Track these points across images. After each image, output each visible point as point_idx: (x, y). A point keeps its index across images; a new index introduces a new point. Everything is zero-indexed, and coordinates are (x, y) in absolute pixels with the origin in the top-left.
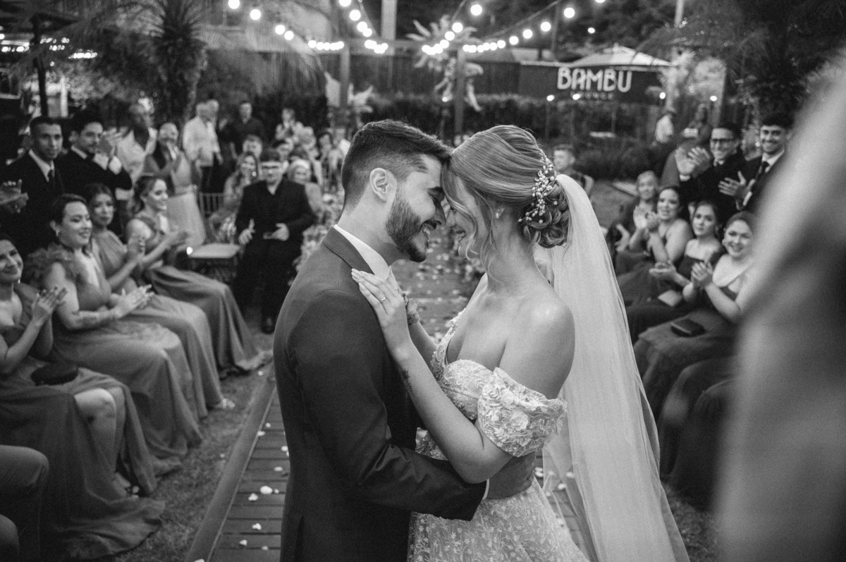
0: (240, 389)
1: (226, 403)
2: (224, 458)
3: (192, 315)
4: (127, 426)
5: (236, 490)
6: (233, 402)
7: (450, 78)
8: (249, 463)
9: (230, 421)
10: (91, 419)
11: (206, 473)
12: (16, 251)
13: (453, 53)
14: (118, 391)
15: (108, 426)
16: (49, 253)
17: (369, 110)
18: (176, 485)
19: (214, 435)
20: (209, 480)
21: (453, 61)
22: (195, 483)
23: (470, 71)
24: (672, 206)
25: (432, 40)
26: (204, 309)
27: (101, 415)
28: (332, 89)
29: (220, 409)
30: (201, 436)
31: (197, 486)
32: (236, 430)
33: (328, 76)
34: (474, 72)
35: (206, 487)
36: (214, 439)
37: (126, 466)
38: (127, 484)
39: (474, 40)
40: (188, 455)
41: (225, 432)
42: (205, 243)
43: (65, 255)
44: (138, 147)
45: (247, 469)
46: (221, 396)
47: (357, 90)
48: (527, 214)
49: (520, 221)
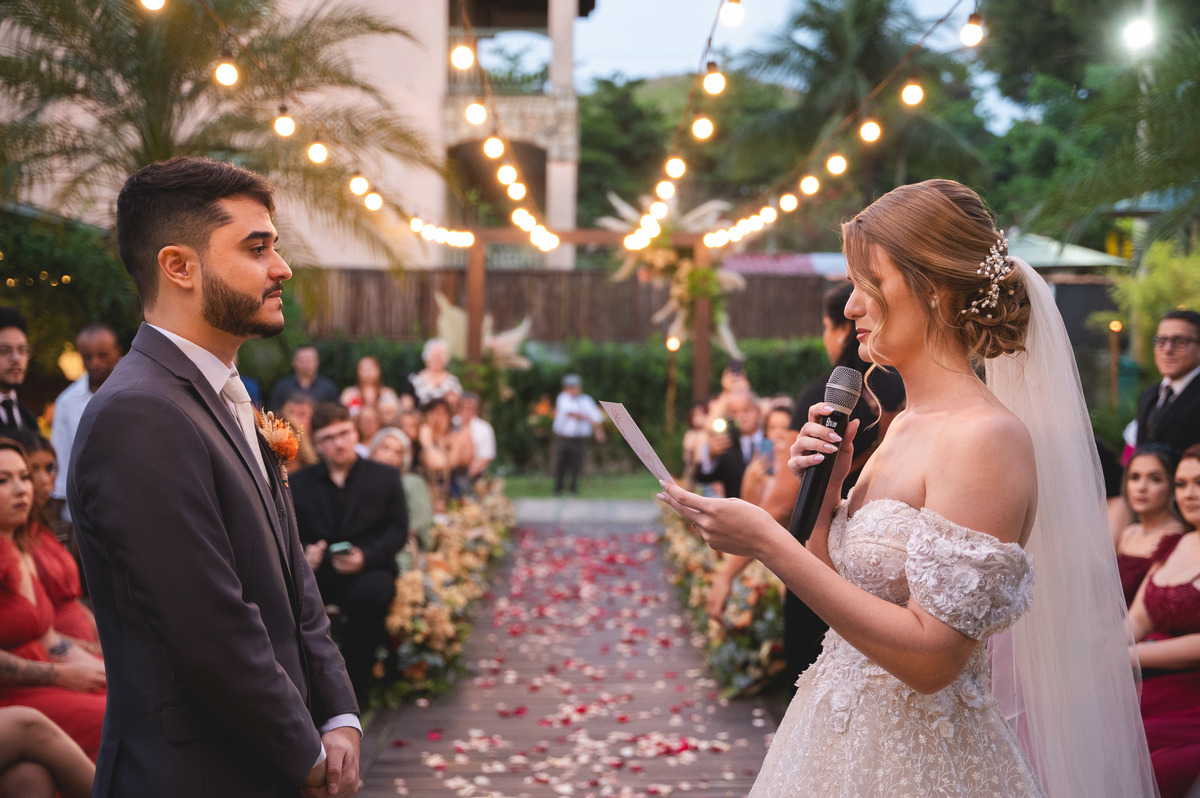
7: (682, 303)
13: (680, 249)
17: (524, 364)
34: (730, 287)
39: (721, 223)
47: (500, 327)
48: (974, 303)
49: (964, 311)
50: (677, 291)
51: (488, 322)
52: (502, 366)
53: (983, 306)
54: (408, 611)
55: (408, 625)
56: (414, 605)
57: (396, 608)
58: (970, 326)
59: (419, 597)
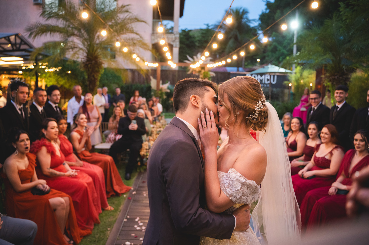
0: (116, 202)
1: (110, 207)
2: (110, 230)
3: (97, 170)
4: (70, 214)
5: (115, 243)
6: (113, 207)
8: (120, 232)
9: (112, 215)
10: (55, 210)
11: (101, 236)
13: (203, 68)
14: (67, 198)
15: (62, 213)
16: (41, 142)
17: (169, 91)
18: (89, 241)
19: (105, 221)
20: (103, 239)
21: (203, 71)
22: (97, 240)
23: (210, 75)
24: (297, 125)
25: (194, 63)
27: (59, 208)
28: (153, 83)
29: (108, 210)
30: (100, 221)
31: (98, 241)
32: (115, 219)
33: (151, 78)
34: (212, 76)
35: (102, 242)
36: (105, 222)
37: (68, 232)
38: (68, 240)
39: (211, 62)
40: (94, 229)
41: (110, 220)
42: (101, 143)
45: (120, 235)
46: (108, 205)
47: (163, 83)
48: (250, 116)
49: (247, 118)
50: (201, 76)
51: (161, 82)
52: (164, 91)
53: (253, 117)
54: (145, 151)
55: (145, 154)
56: (146, 149)
57: (142, 150)
58: (248, 121)
59: (148, 148)
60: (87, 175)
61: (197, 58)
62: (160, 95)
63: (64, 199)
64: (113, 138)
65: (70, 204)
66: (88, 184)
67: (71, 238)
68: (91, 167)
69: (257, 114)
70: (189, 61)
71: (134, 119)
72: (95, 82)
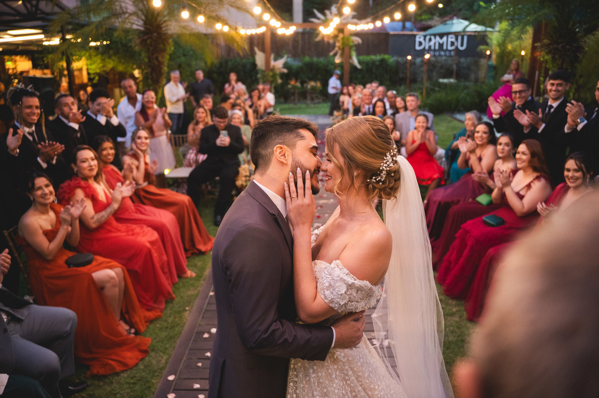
0: (199, 264)
1: (190, 273)
2: (189, 310)
3: (166, 217)
4: (126, 291)
5: (195, 331)
6: (195, 272)
7: (339, 47)
8: (204, 313)
9: (193, 285)
10: (102, 288)
11: (177, 320)
12: (50, 184)
13: (341, 30)
14: (119, 270)
15: (113, 292)
16: (73, 183)
17: (285, 71)
18: (158, 327)
19: (182, 294)
20: (178, 324)
21: (341, 36)
22: (169, 326)
23: (353, 42)
24: (485, 135)
25: (325, 23)
26: (174, 213)
27: (108, 285)
28: (260, 58)
29: (187, 278)
30: (174, 296)
31: (171, 328)
32: (196, 292)
33: (257, 50)
34: (356, 43)
35: (177, 329)
36: (182, 297)
37: (127, 316)
38: (127, 327)
39: (355, 21)
40: (166, 308)
41: (190, 293)
42: (176, 167)
43: (83, 183)
44: (130, 107)
45: (203, 317)
46: (187, 269)
47: (275, 60)
48: (374, 178)
49: (368, 180)
50: (338, 44)
51: (272, 56)
52: (278, 72)
53: (377, 179)
54: (244, 179)
55: (244, 184)
56: (246, 176)
57: (240, 178)
59: (248, 174)
60: (150, 229)
61: (331, 13)
62: (271, 79)
63: (114, 272)
64: (193, 159)
65: (125, 278)
66: (151, 243)
67: (131, 325)
68: (157, 215)
69: (384, 175)
70: (319, 19)
71: (224, 129)
72: (161, 69)
